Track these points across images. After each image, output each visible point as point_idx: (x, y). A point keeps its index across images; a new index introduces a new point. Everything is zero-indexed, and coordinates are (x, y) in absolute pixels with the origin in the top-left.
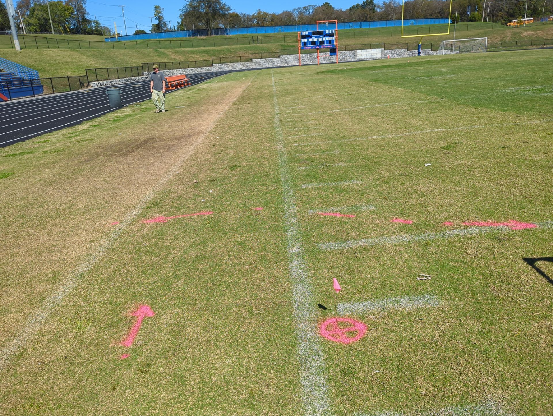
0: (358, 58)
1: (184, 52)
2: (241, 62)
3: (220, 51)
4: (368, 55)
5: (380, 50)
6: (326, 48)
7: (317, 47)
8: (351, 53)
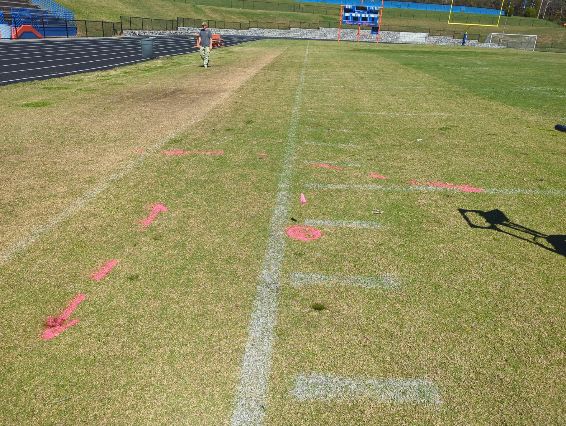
0: (400, 40)
1: (222, 11)
2: (278, 29)
3: (259, 15)
4: (411, 38)
5: (425, 34)
6: (368, 25)
7: (359, 23)
8: (394, 34)
